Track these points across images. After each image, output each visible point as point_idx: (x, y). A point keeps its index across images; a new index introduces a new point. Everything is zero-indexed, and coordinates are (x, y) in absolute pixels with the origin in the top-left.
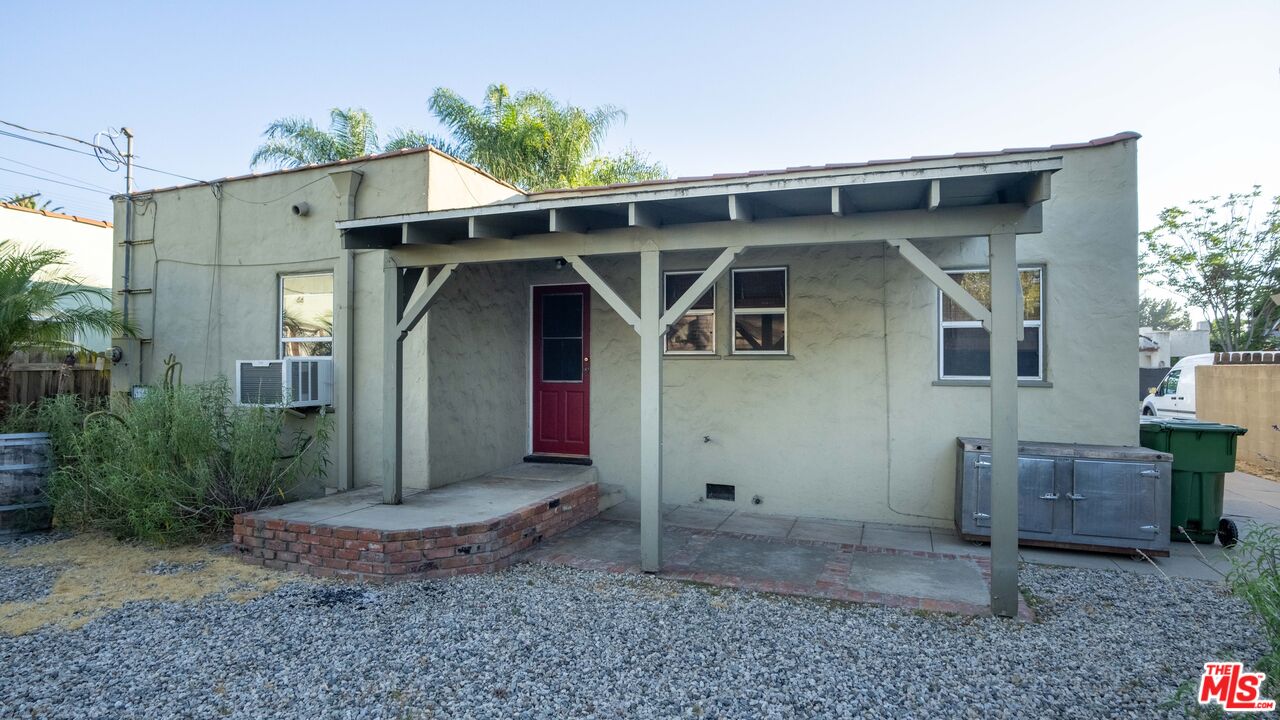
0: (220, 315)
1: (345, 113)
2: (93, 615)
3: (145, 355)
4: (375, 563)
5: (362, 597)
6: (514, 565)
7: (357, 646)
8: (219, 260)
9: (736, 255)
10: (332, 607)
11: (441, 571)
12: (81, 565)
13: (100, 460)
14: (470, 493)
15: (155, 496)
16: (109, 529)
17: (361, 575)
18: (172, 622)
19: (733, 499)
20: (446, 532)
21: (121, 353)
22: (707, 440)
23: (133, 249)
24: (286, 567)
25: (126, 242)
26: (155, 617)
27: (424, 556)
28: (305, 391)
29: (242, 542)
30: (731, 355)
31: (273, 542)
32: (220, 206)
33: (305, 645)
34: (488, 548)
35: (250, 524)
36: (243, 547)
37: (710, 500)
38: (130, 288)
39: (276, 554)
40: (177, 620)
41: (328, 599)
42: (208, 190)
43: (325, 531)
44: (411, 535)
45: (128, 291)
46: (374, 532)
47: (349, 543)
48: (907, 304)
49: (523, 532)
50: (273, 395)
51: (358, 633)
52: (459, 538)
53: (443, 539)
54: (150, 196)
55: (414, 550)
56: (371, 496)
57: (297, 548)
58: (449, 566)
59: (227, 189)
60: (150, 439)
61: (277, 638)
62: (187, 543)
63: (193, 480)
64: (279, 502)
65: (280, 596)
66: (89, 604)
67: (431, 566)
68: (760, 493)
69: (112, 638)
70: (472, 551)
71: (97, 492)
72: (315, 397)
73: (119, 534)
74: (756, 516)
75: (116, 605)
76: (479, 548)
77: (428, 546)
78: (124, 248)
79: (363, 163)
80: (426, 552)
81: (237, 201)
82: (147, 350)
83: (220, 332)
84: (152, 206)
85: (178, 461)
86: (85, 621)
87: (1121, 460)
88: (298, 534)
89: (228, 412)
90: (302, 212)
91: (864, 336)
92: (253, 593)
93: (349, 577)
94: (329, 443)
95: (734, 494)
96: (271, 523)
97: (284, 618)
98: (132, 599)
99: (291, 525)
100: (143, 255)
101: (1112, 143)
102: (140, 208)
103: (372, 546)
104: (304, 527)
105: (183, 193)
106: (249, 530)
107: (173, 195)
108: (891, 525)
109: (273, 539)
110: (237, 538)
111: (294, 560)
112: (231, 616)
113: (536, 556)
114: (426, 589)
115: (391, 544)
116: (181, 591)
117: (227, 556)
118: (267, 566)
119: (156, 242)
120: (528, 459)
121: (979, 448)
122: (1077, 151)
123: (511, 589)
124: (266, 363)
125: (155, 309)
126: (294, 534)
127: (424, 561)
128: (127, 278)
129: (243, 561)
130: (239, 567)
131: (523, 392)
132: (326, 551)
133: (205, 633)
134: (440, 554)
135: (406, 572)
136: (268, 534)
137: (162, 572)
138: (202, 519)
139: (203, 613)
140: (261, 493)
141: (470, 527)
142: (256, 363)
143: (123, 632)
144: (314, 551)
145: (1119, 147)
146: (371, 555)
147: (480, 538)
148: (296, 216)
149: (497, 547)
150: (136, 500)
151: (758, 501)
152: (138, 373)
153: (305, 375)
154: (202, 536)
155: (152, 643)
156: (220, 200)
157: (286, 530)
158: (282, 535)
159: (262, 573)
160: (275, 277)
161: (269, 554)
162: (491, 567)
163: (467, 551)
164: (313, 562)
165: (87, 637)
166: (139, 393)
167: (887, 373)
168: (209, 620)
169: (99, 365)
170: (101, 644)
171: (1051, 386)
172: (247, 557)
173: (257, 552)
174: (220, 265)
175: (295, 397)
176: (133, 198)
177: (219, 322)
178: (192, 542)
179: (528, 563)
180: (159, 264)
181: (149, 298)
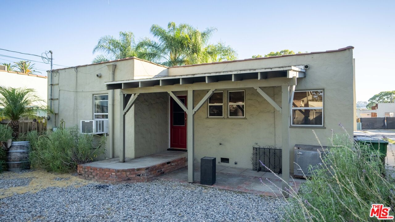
0: (77, 106)
1: (124, 33)
2: (39, 190)
3: (57, 118)
4: (113, 178)
5: (108, 187)
6: (154, 180)
7: (103, 198)
8: (77, 90)
10: (100, 189)
11: (132, 181)
12: (37, 178)
13: (43, 149)
14: (146, 159)
15: (57, 159)
16: (45, 169)
17: (110, 182)
18: (58, 192)
19: (229, 163)
20: (133, 170)
21: (50, 118)
22: (220, 144)
23: (53, 86)
24: (91, 180)
25: (51, 85)
26: (54, 191)
27: (127, 177)
28: (100, 129)
29: (80, 172)
30: (228, 118)
32: (77, 74)
33: (90, 198)
34: (145, 175)
35: (82, 167)
36: (80, 173)
37: (222, 163)
38: (52, 98)
39: (88, 176)
40: (60, 191)
41: (100, 187)
42: (73, 69)
43: (101, 169)
44: (123, 171)
45: (52, 99)
46: (113, 169)
47: (107, 173)
49: (157, 171)
50: (90, 130)
51: (104, 195)
52: (137, 172)
53: (132, 172)
54: (57, 71)
55: (124, 174)
56: (117, 160)
57: (94, 174)
58: (134, 180)
59: (79, 69)
60: (56, 144)
61: (83, 196)
62: (66, 173)
63: (67, 155)
64: (91, 161)
65: (87, 187)
66: (38, 187)
67: (129, 179)
68: (237, 161)
69: (43, 195)
70: (141, 176)
71: (42, 158)
72: (103, 131)
73: (48, 170)
74: (235, 168)
75: (45, 188)
76: (143, 175)
77: (128, 174)
78: (50, 86)
79: (116, 62)
80: (127, 175)
81: (82, 73)
82: (57, 116)
83: (77, 111)
84: (58, 74)
85: (64, 149)
86: (37, 191)
88: (94, 170)
89: (78, 135)
90: (99, 76)
91: (268, 112)
92: (81, 185)
93: (107, 182)
94: (106, 144)
95: (229, 161)
96: (87, 167)
97: (87, 192)
98: (49, 186)
99: (92, 168)
100: (56, 88)
101: (345, 50)
102: (55, 74)
103: (113, 173)
104: (96, 168)
105: (66, 70)
106: (81, 169)
107: (64, 71)
109: (88, 171)
110: (78, 171)
111: (93, 177)
112: (73, 191)
113: (160, 178)
114: (126, 185)
115: (118, 173)
116: (62, 185)
117: (76, 176)
118: (86, 179)
119: (59, 85)
120: (168, 150)
121: (299, 148)
122: (334, 52)
123: (150, 186)
124: (89, 121)
125: (59, 104)
126: (93, 170)
127: (127, 178)
128: (51, 95)
129: (80, 178)
130: (78, 179)
131: (167, 129)
132: (101, 175)
133: (66, 195)
134: (132, 176)
135: (122, 181)
136: (86, 170)
137: (58, 180)
138: (70, 166)
139: (67, 190)
140: (87, 159)
141: (140, 169)
142: (86, 121)
143: (46, 194)
144: (98, 175)
145: (347, 51)
146: (113, 176)
147: (143, 172)
148: (98, 78)
149: (148, 174)
150: (52, 160)
151: (236, 163)
152: (54, 124)
153: (100, 124)
154: (70, 171)
155: (53, 196)
156: (77, 72)
157: (91, 169)
158: (90, 170)
159: (84, 181)
160: (93, 95)
161: (87, 176)
162: (146, 180)
163: (139, 175)
164: (98, 178)
165: (37, 195)
166: (55, 129)
167: (275, 123)
168: (68, 192)
169: (43, 121)
170: (40, 196)
171: (325, 128)
172: (81, 176)
173: (84, 175)
174: (77, 92)
175: (97, 131)
176: (53, 71)
177: (77, 108)
178: (67, 172)
179: (158, 179)
180: (60, 91)
181: (57, 101)
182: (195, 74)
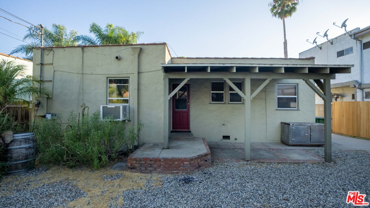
0: (83, 90)
3: (49, 103)
4: (186, 168)
5: (194, 179)
8: (83, 72)
9: (270, 80)
17: (181, 172)
20: (202, 156)
21: (40, 103)
22: (224, 125)
23: (43, 66)
24: (151, 172)
25: (40, 64)
27: (198, 164)
29: (131, 165)
30: (229, 103)
31: (145, 165)
32: (83, 54)
35: (135, 160)
36: (132, 167)
37: (223, 140)
38: (42, 80)
39: (146, 169)
44: (196, 158)
46: (185, 158)
47: (176, 163)
48: (270, 91)
50: (116, 117)
52: (205, 157)
53: (202, 158)
54: (51, 49)
55: (196, 162)
57: (155, 166)
58: (203, 166)
59: (85, 49)
67: (200, 166)
68: (237, 137)
74: (235, 143)
76: (209, 160)
77: (199, 161)
78: (40, 66)
79: (142, 46)
81: (90, 53)
83: (83, 96)
84: (52, 52)
87: (319, 126)
88: (155, 161)
90: (119, 58)
91: (261, 99)
95: (230, 138)
96: (144, 159)
100: (48, 68)
101: (310, 59)
102: (47, 52)
103: (185, 163)
105: (67, 49)
106: (134, 162)
107: (62, 49)
108: (267, 143)
110: (129, 164)
111: (154, 170)
115: (191, 161)
118: (142, 173)
119: (54, 64)
120: (172, 132)
121: (293, 124)
124: (113, 106)
125: (53, 87)
128: (41, 76)
129: (131, 172)
132: (167, 166)
134: (201, 163)
135: (195, 169)
136: (143, 162)
141: (207, 154)
142: (109, 107)
144: (162, 166)
145: (312, 60)
146: (185, 165)
147: (209, 157)
148: (117, 60)
151: (236, 139)
153: (125, 110)
156: (83, 52)
157: (151, 161)
158: (149, 162)
159: (140, 175)
160: (106, 79)
161: (143, 169)
162: (211, 165)
163: (206, 161)
164: (162, 169)
166: (48, 116)
167: (266, 107)
171: (299, 110)
172: (133, 170)
173: (138, 168)
174: (83, 74)
175: (123, 117)
176: (43, 49)
177: (83, 92)
180: (55, 72)
181: (51, 83)
182: (273, 64)
